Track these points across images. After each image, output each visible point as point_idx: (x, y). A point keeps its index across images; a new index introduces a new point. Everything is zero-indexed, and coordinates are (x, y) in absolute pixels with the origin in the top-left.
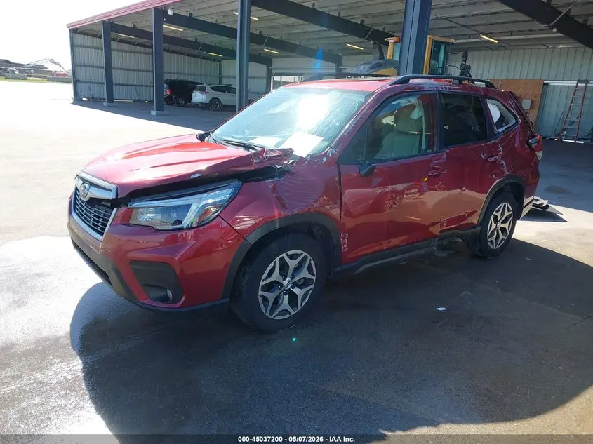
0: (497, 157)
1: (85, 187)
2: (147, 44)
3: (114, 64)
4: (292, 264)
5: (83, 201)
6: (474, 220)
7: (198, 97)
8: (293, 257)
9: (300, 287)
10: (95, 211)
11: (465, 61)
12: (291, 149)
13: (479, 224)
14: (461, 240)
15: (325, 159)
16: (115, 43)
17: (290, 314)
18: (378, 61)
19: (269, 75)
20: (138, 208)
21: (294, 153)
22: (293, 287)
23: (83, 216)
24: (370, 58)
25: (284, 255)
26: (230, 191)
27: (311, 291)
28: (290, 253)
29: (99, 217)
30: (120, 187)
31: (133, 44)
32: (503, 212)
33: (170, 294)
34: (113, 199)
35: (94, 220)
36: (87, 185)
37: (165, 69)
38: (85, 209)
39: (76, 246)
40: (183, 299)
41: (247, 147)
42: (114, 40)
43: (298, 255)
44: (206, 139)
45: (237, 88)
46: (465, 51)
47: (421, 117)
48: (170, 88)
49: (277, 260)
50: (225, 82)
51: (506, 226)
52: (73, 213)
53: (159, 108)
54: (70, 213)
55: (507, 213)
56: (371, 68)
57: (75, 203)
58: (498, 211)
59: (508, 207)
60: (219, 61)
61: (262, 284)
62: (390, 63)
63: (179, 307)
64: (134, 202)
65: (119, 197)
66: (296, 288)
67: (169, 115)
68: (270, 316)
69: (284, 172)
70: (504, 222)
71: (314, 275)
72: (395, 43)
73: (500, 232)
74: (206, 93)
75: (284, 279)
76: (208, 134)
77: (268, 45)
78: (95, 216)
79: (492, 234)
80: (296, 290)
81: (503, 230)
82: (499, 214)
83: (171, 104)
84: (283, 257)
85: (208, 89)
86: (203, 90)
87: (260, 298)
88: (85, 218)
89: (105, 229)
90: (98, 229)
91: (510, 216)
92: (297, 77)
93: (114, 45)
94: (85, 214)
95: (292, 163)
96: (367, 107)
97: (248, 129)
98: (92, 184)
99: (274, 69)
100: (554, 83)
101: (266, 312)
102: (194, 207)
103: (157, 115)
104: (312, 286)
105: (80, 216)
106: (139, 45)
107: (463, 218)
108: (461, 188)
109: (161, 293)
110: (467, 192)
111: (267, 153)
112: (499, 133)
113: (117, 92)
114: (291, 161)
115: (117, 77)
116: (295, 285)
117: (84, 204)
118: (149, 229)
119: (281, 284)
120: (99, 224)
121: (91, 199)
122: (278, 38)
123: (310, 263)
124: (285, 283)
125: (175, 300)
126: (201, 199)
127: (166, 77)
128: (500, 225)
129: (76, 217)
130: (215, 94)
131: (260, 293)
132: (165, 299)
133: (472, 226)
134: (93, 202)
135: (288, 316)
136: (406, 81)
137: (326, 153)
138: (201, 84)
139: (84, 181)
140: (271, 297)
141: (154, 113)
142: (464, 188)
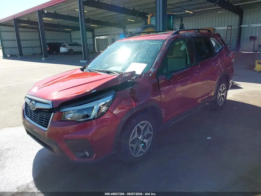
0: (219, 64)
1: (32, 103)
2: (35, 27)
3: (21, 38)
4: (142, 128)
5: (32, 110)
6: (213, 94)
7: (62, 50)
8: (143, 124)
9: (147, 139)
10: (40, 115)
11: (182, 22)
12: (135, 71)
13: (214, 96)
14: (208, 104)
15: (151, 74)
16: (21, 28)
17: (143, 152)
18: (145, 26)
19: (94, 36)
20: (65, 112)
21: (136, 73)
22: (143, 139)
23: (32, 118)
24: (141, 24)
25: (139, 125)
26: (111, 97)
27: (151, 140)
28: (141, 123)
29: (43, 118)
30: (54, 102)
31: (29, 28)
32: (223, 88)
33: (87, 153)
34: (51, 108)
35: (40, 120)
36: (34, 102)
37: (46, 38)
38: (33, 114)
39: (28, 133)
40: (95, 155)
41: (108, 72)
42: (20, 27)
43: (145, 123)
44: (85, 70)
45: (82, 44)
46: (181, 18)
47: (185, 49)
48: (49, 47)
49: (136, 127)
50: (74, 41)
51: (224, 94)
52: (26, 116)
53: (46, 57)
54: (24, 117)
55: (224, 89)
56: (143, 29)
57: (26, 111)
58: (220, 88)
59: (224, 86)
60: (69, 32)
61: (130, 140)
62: (151, 26)
63: (93, 160)
64: (63, 109)
65: (54, 107)
66: (145, 139)
67: (51, 59)
68: (134, 156)
69: (133, 83)
70: (223, 93)
71: (152, 132)
72: (151, 17)
73: (222, 97)
74: (66, 47)
75: (139, 136)
76: (85, 68)
77: (92, 23)
78: (40, 117)
79: (219, 99)
80: (145, 141)
81: (223, 96)
82: (221, 89)
83: (50, 54)
84: (138, 126)
85: (67, 45)
86: (64, 46)
87: (130, 148)
88: (34, 119)
89: (48, 124)
90: (43, 124)
91: (225, 89)
92: (106, 36)
93: (20, 29)
94: (34, 117)
95: (136, 78)
96: (165, 47)
97: (106, 63)
98: (36, 101)
99: (96, 33)
100: (217, 28)
101: (133, 154)
102: (95, 107)
103: (45, 60)
104: (152, 137)
105: (31, 118)
106: (31, 28)
107: (209, 94)
108: (207, 80)
109: (82, 154)
110: (209, 81)
111: (124, 75)
112: (217, 52)
113: (24, 51)
114: (135, 77)
115: (23, 44)
116: (144, 138)
117: (32, 112)
118: (73, 122)
119: (138, 139)
120: (44, 122)
121: (37, 109)
122: (96, 19)
123: (150, 126)
124: (140, 138)
125: (90, 157)
126: (98, 103)
127: (47, 42)
128: (222, 94)
129: (28, 119)
130: (70, 47)
131: (130, 145)
132: (85, 156)
133: (212, 96)
134: (38, 110)
135: (143, 154)
136: (177, 33)
137: (151, 71)
138: (63, 43)
139: (31, 100)
140: (134, 146)
141: (43, 59)
142: (208, 80)
